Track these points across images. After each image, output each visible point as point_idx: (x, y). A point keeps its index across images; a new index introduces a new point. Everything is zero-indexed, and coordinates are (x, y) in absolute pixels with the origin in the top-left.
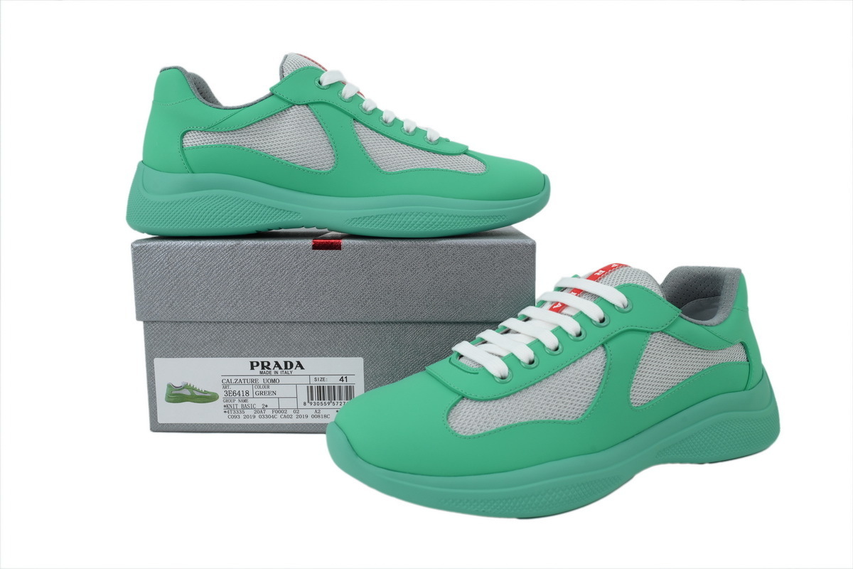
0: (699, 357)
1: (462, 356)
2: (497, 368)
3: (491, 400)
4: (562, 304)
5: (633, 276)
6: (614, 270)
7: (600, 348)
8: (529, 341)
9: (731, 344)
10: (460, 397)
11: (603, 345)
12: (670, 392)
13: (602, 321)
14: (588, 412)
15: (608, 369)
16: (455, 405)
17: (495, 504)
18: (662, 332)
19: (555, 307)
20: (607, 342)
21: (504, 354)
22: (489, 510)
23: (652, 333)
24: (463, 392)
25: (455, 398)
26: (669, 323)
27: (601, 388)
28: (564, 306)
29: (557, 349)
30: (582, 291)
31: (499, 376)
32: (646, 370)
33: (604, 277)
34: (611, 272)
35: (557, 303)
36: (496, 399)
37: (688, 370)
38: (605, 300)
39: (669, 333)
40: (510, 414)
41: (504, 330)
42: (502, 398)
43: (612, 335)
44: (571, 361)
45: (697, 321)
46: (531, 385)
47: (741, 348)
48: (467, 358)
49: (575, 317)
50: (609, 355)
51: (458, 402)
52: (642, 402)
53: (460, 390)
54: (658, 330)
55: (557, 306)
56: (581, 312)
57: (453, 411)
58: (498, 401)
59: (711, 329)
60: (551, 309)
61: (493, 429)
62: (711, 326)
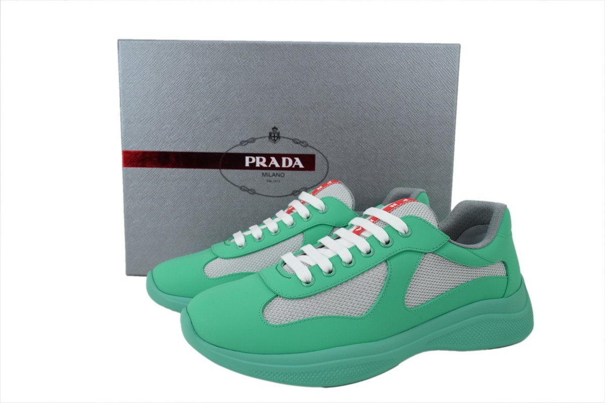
0: (465, 272)
1: (285, 264)
2: (304, 274)
3: (297, 299)
4: (362, 228)
5: (417, 209)
6: (404, 204)
7: (383, 263)
8: (331, 255)
9: (493, 263)
10: (275, 295)
11: (386, 261)
12: (439, 297)
13: (387, 243)
14: (370, 311)
15: (389, 279)
16: (270, 301)
17: (292, 376)
18: (433, 253)
19: (357, 230)
20: (389, 259)
21: (313, 264)
22: (287, 380)
23: (426, 254)
24: (277, 292)
25: (272, 295)
26: (439, 247)
27: (382, 293)
28: (363, 230)
29: (351, 263)
30: (378, 219)
31: (305, 281)
32: (419, 281)
33: (396, 209)
34: (401, 205)
35: (359, 227)
36: (301, 298)
37: (455, 282)
38: (392, 227)
39: (439, 254)
40: (310, 310)
41: (320, 245)
42: (305, 297)
43: (394, 254)
44: (360, 272)
45: (463, 245)
46: (328, 289)
47: (502, 266)
48: (288, 266)
49: (368, 239)
50: (389, 269)
51: (273, 299)
52: (415, 304)
53: (275, 290)
54: (430, 251)
55: (358, 230)
56: (373, 236)
57: (268, 306)
58: (302, 300)
59: (475, 251)
60: (354, 232)
61: (296, 320)
62: (475, 249)
